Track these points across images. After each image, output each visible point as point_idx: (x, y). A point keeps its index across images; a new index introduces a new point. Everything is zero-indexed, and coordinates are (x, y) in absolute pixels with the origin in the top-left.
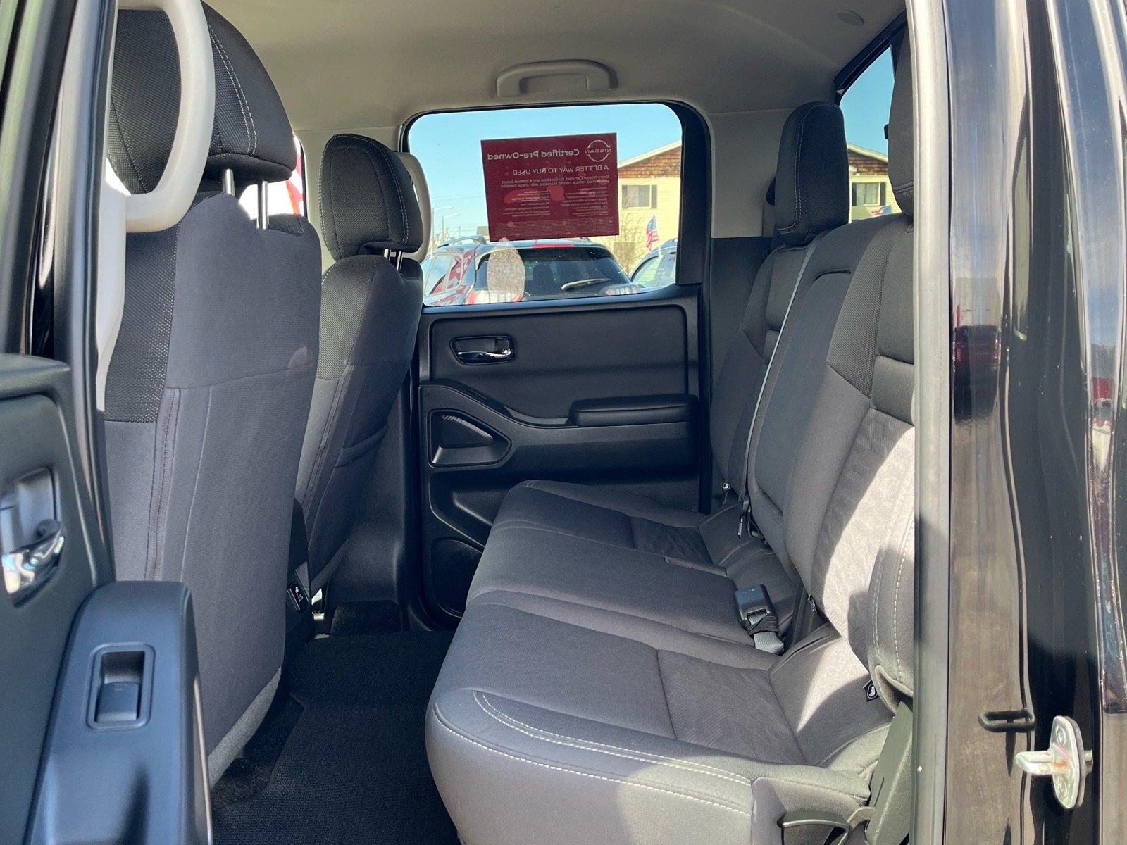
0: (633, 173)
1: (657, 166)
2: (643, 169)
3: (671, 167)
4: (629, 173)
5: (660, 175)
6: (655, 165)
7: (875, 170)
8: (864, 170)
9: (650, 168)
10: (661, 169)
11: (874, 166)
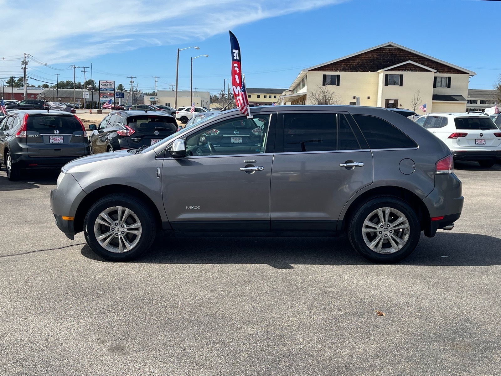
0: (329, 69)
1: (340, 66)
2: (333, 67)
3: (347, 66)
4: (327, 69)
5: (341, 71)
6: (340, 65)
7: (446, 71)
8: (441, 71)
9: (337, 67)
10: (342, 67)
11: (446, 69)
